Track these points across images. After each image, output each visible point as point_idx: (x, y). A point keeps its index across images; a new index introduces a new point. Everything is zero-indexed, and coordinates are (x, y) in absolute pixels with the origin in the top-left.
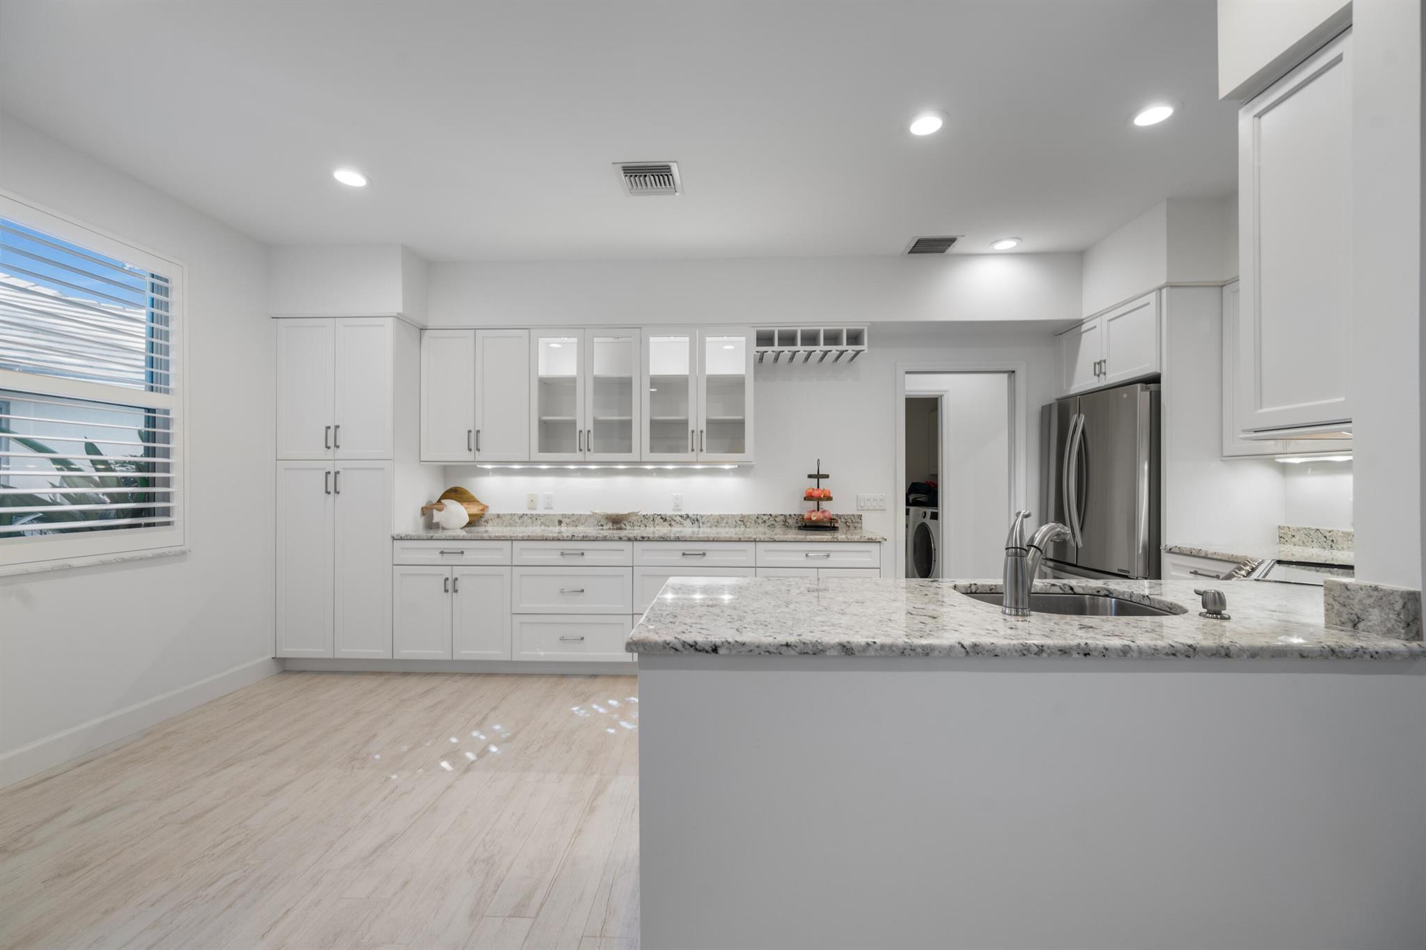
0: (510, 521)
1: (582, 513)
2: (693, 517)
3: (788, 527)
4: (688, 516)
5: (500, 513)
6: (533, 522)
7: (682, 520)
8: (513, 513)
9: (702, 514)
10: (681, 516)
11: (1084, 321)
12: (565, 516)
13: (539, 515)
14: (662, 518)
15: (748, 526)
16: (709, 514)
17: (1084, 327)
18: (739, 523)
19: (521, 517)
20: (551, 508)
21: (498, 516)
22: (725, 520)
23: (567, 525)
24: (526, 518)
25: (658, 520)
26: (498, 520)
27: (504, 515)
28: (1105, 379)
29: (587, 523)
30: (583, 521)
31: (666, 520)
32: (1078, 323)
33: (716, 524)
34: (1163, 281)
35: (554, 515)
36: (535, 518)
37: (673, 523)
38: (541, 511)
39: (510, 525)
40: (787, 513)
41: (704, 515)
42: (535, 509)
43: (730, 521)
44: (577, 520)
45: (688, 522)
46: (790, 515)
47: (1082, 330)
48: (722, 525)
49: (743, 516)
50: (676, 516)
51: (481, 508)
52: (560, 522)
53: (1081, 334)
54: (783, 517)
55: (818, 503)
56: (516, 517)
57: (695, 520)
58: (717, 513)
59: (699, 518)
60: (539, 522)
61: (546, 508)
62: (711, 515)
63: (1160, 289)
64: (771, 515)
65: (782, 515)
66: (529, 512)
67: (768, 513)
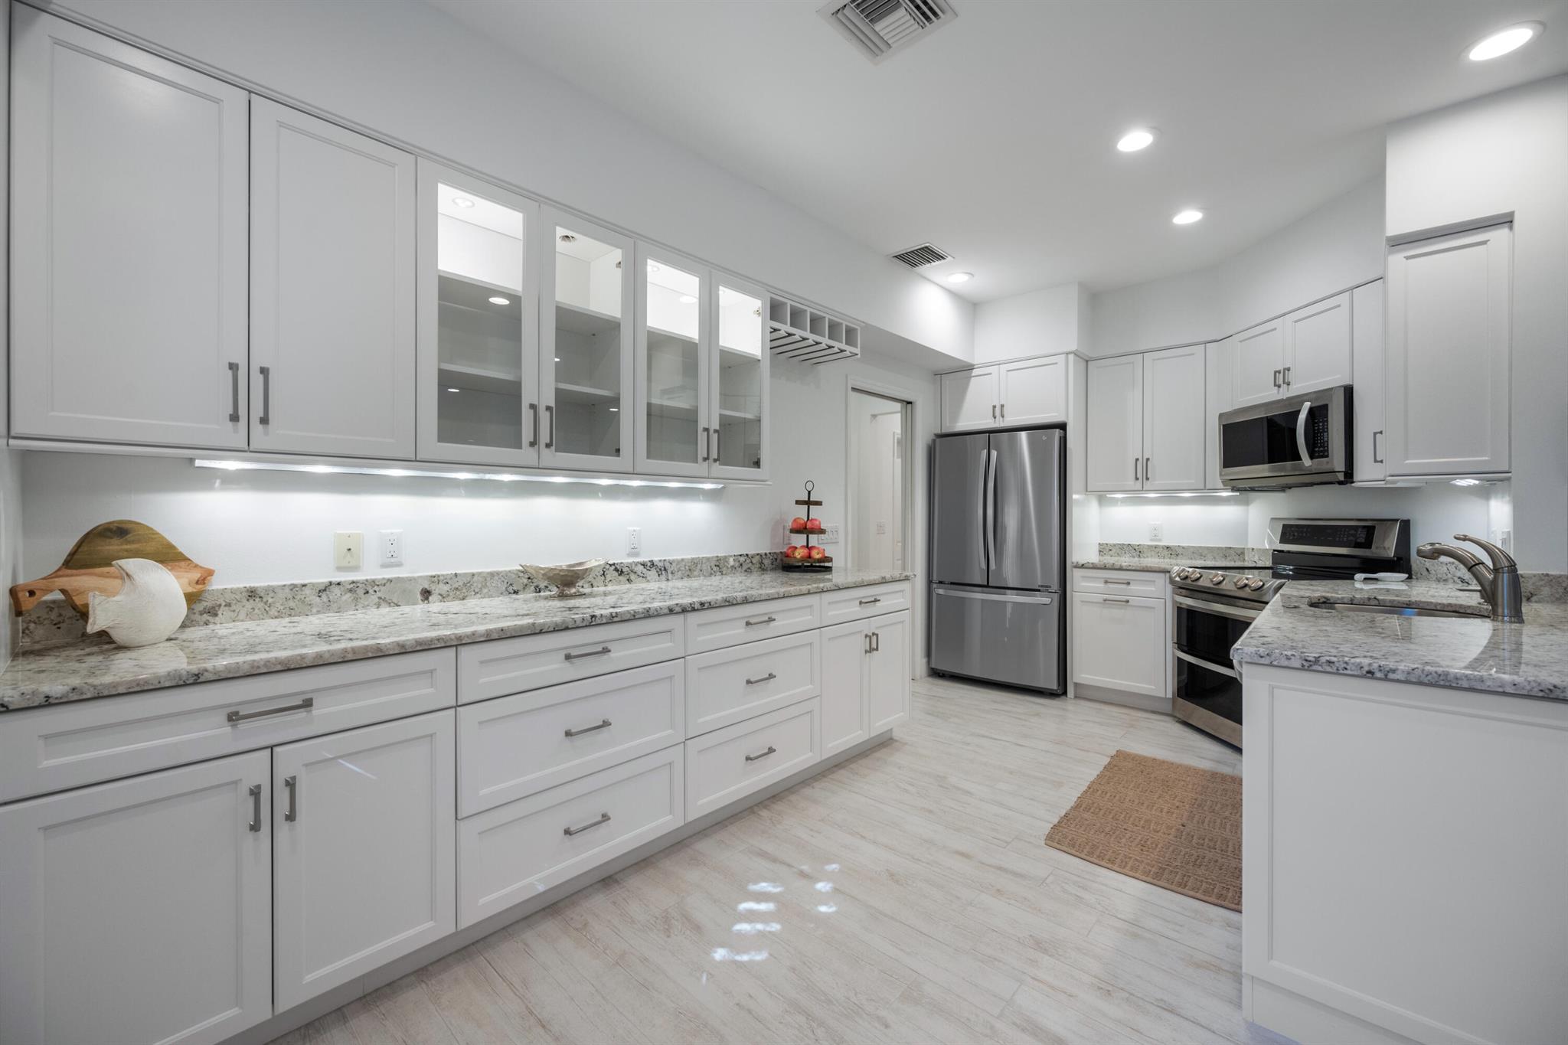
0: (292, 604)
1: (474, 571)
2: (660, 564)
3: (763, 570)
4: (652, 563)
5: (258, 583)
6: (356, 599)
7: (645, 571)
8: (299, 581)
9: (671, 558)
10: (644, 565)
11: (976, 366)
12: (435, 579)
13: (373, 583)
14: (616, 570)
15: (724, 573)
16: (679, 558)
17: (975, 372)
18: (715, 569)
19: (324, 590)
20: (399, 565)
21: (252, 594)
22: (699, 566)
23: (443, 597)
24: (336, 591)
25: (611, 574)
26: (249, 605)
27: (272, 590)
28: (1003, 421)
29: (485, 591)
30: (476, 586)
31: (622, 572)
32: (969, 368)
33: (688, 573)
34: (1074, 348)
35: (410, 579)
36: (361, 591)
37: (633, 577)
38: (370, 572)
39: (291, 612)
40: (762, 551)
41: (674, 561)
42: (355, 568)
43: (704, 568)
44: (465, 585)
45: (653, 573)
46: (766, 554)
47: (973, 375)
48: (695, 573)
49: (718, 559)
50: (636, 564)
51: (196, 575)
52: (426, 594)
53: (971, 377)
54: (758, 557)
55: (808, 536)
56: (307, 591)
57: (662, 569)
58: (689, 557)
59: (667, 565)
60: (374, 598)
61: (384, 566)
62: (683, 560)
63: (1067, 354)
64: (747, 555)
65: (758, 554)
66: (346, 577)
67: (745, 553)
